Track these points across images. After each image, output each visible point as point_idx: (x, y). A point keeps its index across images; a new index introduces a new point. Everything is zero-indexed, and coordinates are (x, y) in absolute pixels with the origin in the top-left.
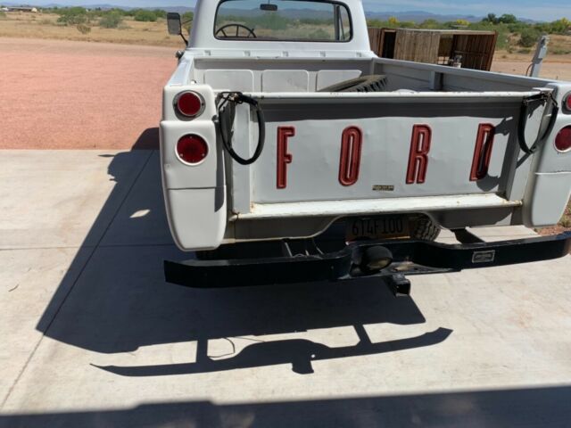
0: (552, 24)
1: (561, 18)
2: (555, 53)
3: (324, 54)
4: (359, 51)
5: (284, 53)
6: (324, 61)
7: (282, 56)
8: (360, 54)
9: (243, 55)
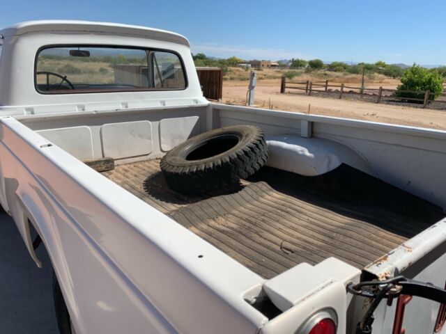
0: (228, 60)
1: (232, 57)
2: (242, 80)
3: (164, 103)
4: (195, 98)
5: (123, 104)
6: (165, 110)
7: (121, 108)
8: (196, 101)
9: (77, 111)
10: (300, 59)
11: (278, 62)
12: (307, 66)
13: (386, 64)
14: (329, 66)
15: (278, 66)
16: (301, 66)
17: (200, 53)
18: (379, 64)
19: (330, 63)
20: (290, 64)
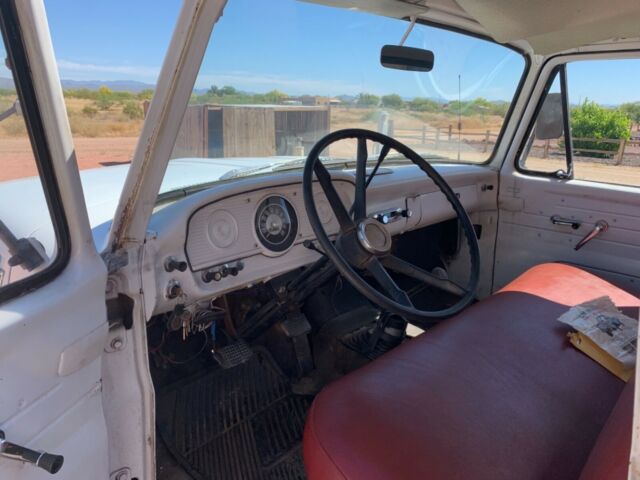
10: (370, 94)
11: (340, 98)
12: (380, 102)
13: (488, 100)
14: (410, 103)
15: (340, 104)
16: (371, 103)
17: (229, 85)
18: (479, 102)
19: (411, 100)
20: (356, 101)
